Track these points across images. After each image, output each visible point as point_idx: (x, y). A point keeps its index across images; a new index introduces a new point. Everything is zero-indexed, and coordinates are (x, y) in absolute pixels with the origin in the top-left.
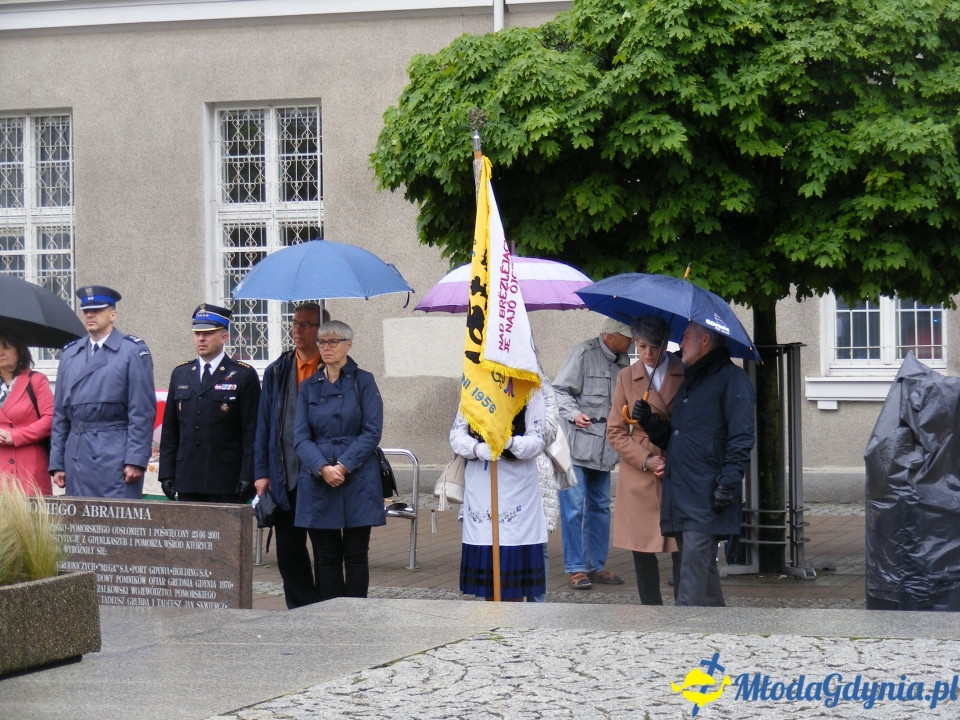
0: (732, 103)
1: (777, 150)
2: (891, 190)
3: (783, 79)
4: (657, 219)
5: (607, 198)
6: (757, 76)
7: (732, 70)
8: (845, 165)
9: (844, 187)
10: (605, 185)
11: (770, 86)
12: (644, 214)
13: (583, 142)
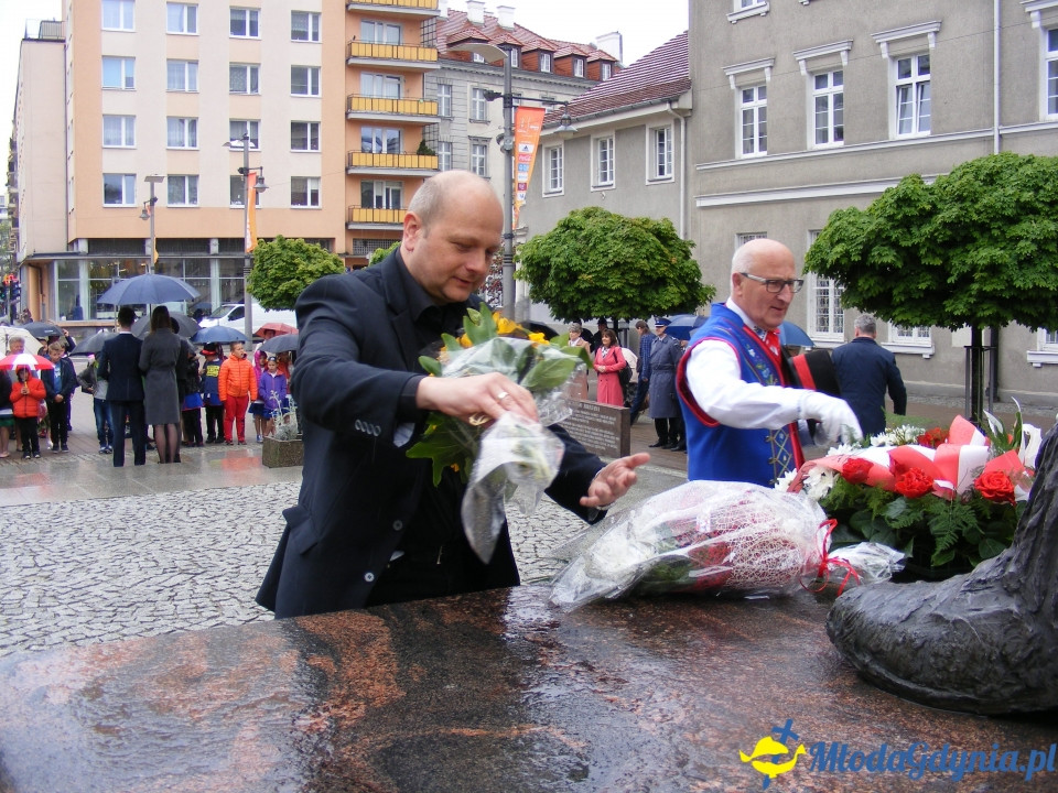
0: (916, 241)
1: (938, 262)
2: (983, 281)
3: (936, 230)
4: (895, 292)
5: (872, 282)
6: (927, 229)
7: (919, 227)
8: (965, 269)
9: (966, 279)
10: (871, 276)
11: (932, 234)
12: (891, 289)
13: (856, 258)
